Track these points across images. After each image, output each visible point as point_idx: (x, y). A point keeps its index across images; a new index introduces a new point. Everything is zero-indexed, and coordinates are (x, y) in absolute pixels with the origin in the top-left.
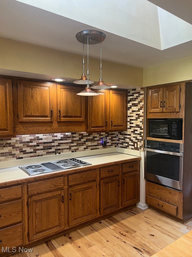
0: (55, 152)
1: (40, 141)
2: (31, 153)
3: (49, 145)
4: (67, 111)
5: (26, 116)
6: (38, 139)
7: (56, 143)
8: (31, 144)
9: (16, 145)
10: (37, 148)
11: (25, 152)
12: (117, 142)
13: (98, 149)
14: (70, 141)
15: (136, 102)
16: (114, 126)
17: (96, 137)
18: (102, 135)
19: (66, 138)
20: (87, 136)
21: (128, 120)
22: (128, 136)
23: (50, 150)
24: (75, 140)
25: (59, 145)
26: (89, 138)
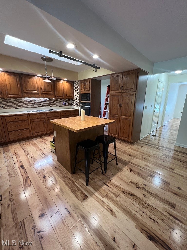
0: (42, 106)
1: (35, 101)
2: (32, 106)
3: (39, 103)
4: (45, 89)
5: (27, 90)
6: (34, 100)
7: (42, 103)
8: (31, 102)
9: (25, 103)
10: (34, 104)
11: (29, 105)
12: (71, 104)
13: (62, 106)
14: (49, 102)
15: (76, 87)
16: (68, 97)
17: (61, 101)
18: (64, 101)
19: (47, 101)
20: (57, 101)
21: (74, 94)
22: (75, 101)
23: (40, 106)
24: (51, 102)
25: (44, 104)
26: (58, 101)
